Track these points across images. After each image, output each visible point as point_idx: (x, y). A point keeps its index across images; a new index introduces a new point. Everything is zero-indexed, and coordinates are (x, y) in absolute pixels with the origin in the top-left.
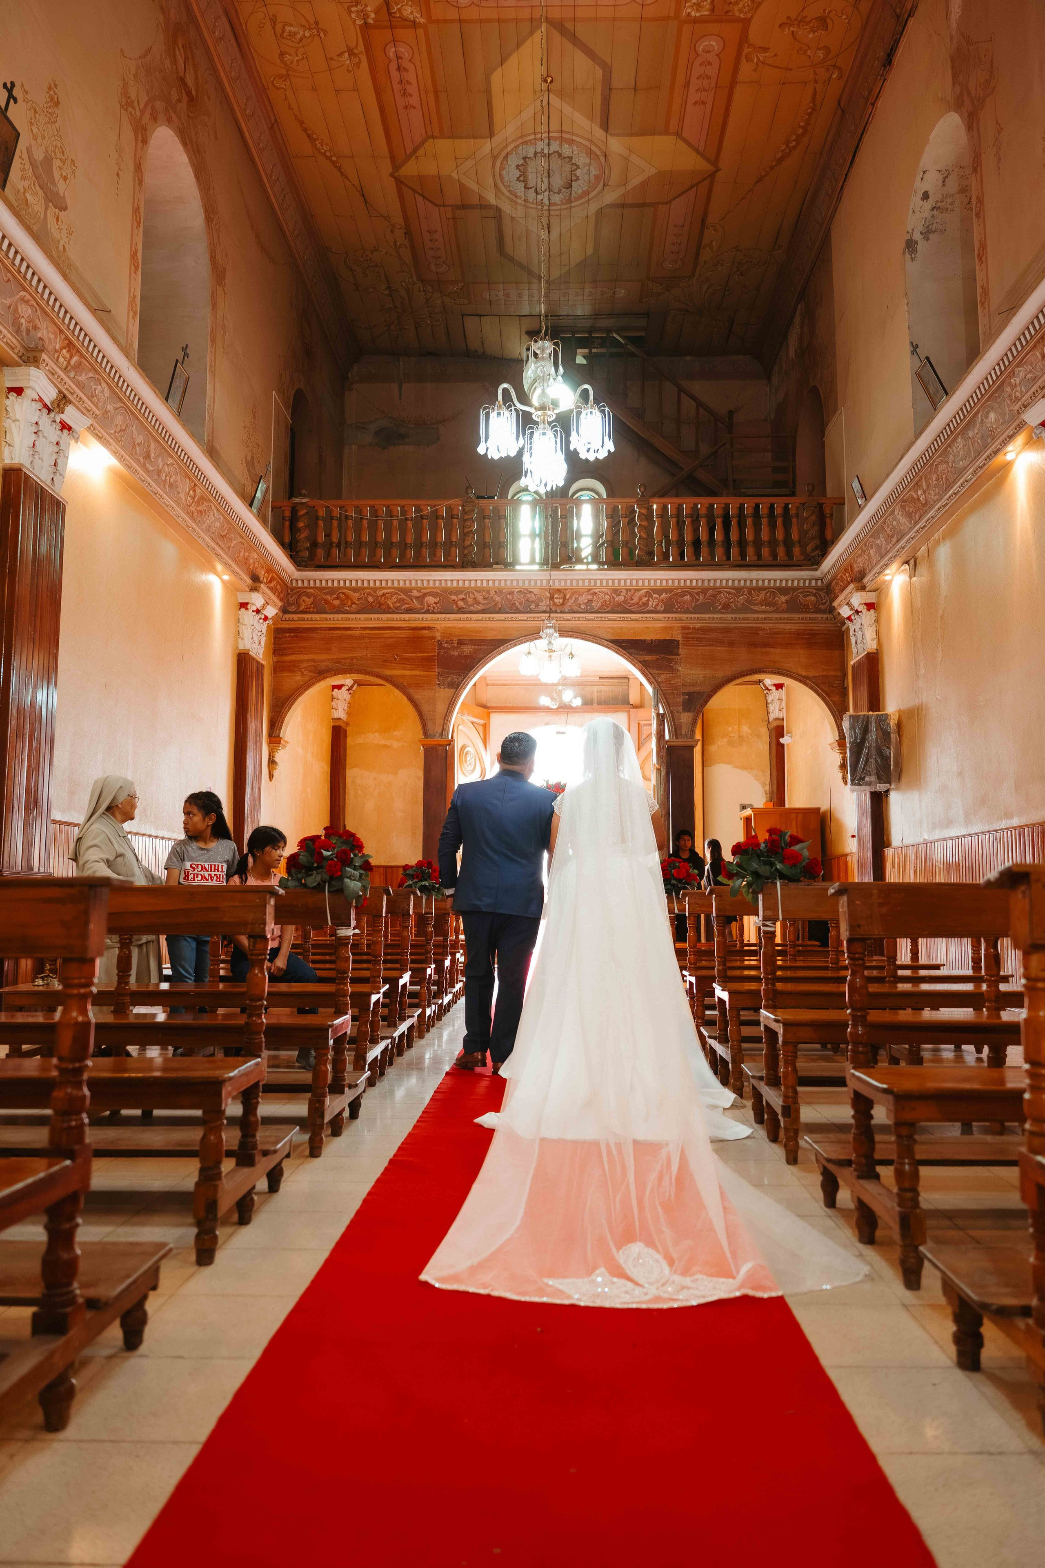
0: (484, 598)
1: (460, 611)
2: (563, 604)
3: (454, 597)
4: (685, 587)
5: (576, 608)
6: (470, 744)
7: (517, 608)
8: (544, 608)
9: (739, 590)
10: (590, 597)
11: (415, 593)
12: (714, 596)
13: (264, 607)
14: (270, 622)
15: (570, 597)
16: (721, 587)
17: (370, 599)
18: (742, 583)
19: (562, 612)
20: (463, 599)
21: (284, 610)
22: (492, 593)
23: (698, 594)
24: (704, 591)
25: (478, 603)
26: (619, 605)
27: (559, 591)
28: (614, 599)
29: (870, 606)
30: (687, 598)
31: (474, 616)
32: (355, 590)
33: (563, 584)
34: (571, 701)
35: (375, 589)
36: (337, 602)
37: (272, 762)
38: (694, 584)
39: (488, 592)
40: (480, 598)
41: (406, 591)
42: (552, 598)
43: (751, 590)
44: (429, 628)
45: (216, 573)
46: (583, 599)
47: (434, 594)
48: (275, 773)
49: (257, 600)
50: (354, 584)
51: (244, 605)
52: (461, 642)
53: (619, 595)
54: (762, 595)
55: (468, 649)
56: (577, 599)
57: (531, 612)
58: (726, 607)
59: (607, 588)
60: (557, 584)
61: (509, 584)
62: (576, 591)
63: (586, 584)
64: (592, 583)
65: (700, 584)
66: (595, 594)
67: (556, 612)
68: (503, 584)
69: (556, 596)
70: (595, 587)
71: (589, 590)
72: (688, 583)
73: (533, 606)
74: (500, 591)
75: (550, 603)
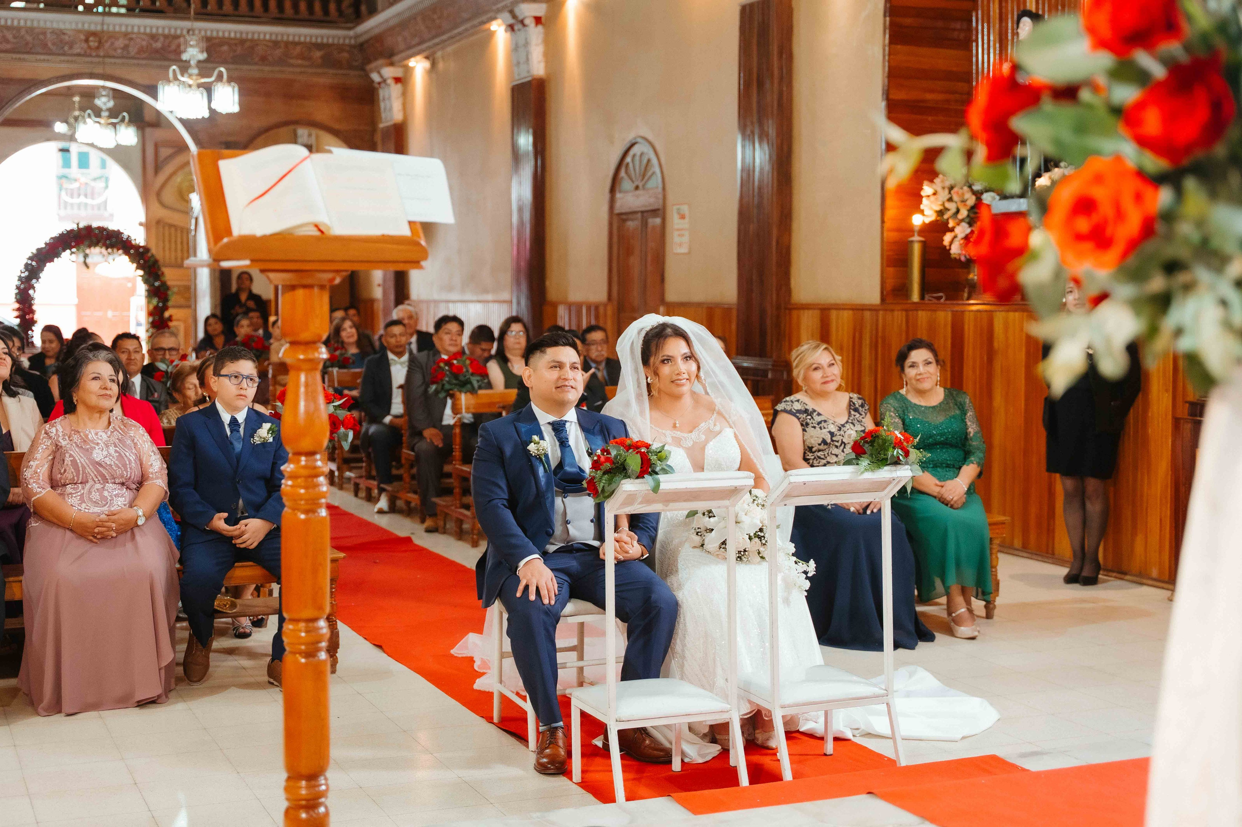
0: (15, 37)
2: (98, 48)
4: (224, 37)
5: (112, 53)
7: (49, 49)
8: (78, 51)
9: (276, 44)
10: (127, 42)
12: (252, 48)
15: (106, 41)
16: (259, 40)
18: (279, 38)
19: (98, 56)
22: (23, 32)
23: (236, 45)
24: (242, 42)
25: (7, 41)
26: (157, 51)
27: (94, 34)
28: (151, 45)
29: (397, 80)
30: (225, 48)
33: (100, 29)
38: (232, 35)
39: (18, 29)
40: (10, 36)
42: (87, 41)
43: (287, 44)
46: (120, 43)
53: (156, 41)
54: (298, 49)
56: (112, 44)
57: (64, 54)
58: (264, 59)
59: (145, 34)
60: (93, 28)
61: (42, 24)
62: (113, 36)
63: (123, 29)
64: (129, 29)
65: (238, 36)
66: (131, 39)
67: (90, 56)
68: (35, 24)
69: (91, 39)
70: (133, 33)
71: (126, 34)
72: (226, 35)
73: (66, 48)
74: (30, 30)
75: (85, 45)
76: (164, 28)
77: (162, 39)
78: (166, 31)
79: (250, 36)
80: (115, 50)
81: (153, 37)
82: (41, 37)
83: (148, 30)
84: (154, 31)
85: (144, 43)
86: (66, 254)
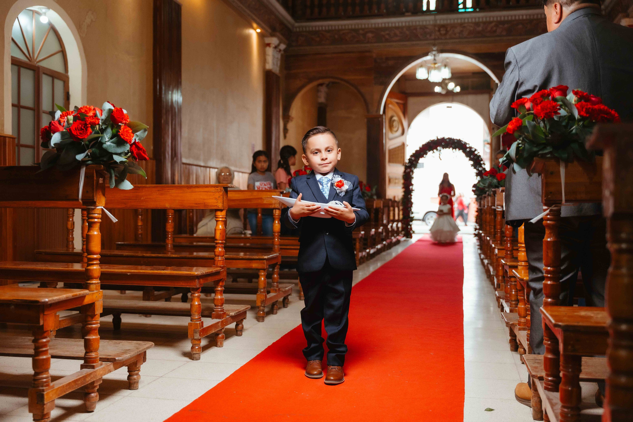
0: (400, 33)
1: (387, 41)
3: (383, 33)
4: (519, 20)
5: (453, 36)
6: (395, 114)
7: (419, 37)
8: (434, 37)
10: (462, 29)
11: (361, 32)
13: (279, 45)
14: (282, 52)
15: (450, 30)
17: (336, 36)
19: (446, 39)
20: (388, 34)
21: (289, 46)
22: (405, 29)
25: (396, 36)
27: (443, 26)
28: (476, 29)
30: (520, 26)
31: (394, 44)
32: (329, 31)
33: (445, 22)
34: (453, 89)
35: (339, 30)
36: (318, 39)
37: (286, 130)
38: (524, 17)
39: (402, 28)
40: (398, 32)
41: (356, 31)
42: (439, 31)
44: (369, 51)
45: (252, 27)
46: (457, 30)
47: (372, 32)
48: (288, 135)
49: (274, 41)
50: (327, 28)
51: (269, 45)
52: (387, 59)
53: (479, 27)
55: (391, 63)
56: (453, 31)
57: (426, 40)
59: (472, 23)
60: (442, 22)
61: (414, 24)
62: (453, 26)
63: (459, 21)
64: (463, 21)
65: (528, 17)
66: (464, 27)
67: (441, 39)
68: (411, 24)
69: (442, 29)
70: (465, 23)
71: (461, 25)
72: (521, 17)
73: (428, 36)
74: (409, 28)
75: (438, 33)
76: (482, 18)
77: (482, 25)
78: (484, 20)
79: (535, 17)
80: (455, 34)
81: (477, 24)
82: (415, 31)
83: (474, 20)
84: (477, 20)
85: (472, 28)
86: (430, 153)
